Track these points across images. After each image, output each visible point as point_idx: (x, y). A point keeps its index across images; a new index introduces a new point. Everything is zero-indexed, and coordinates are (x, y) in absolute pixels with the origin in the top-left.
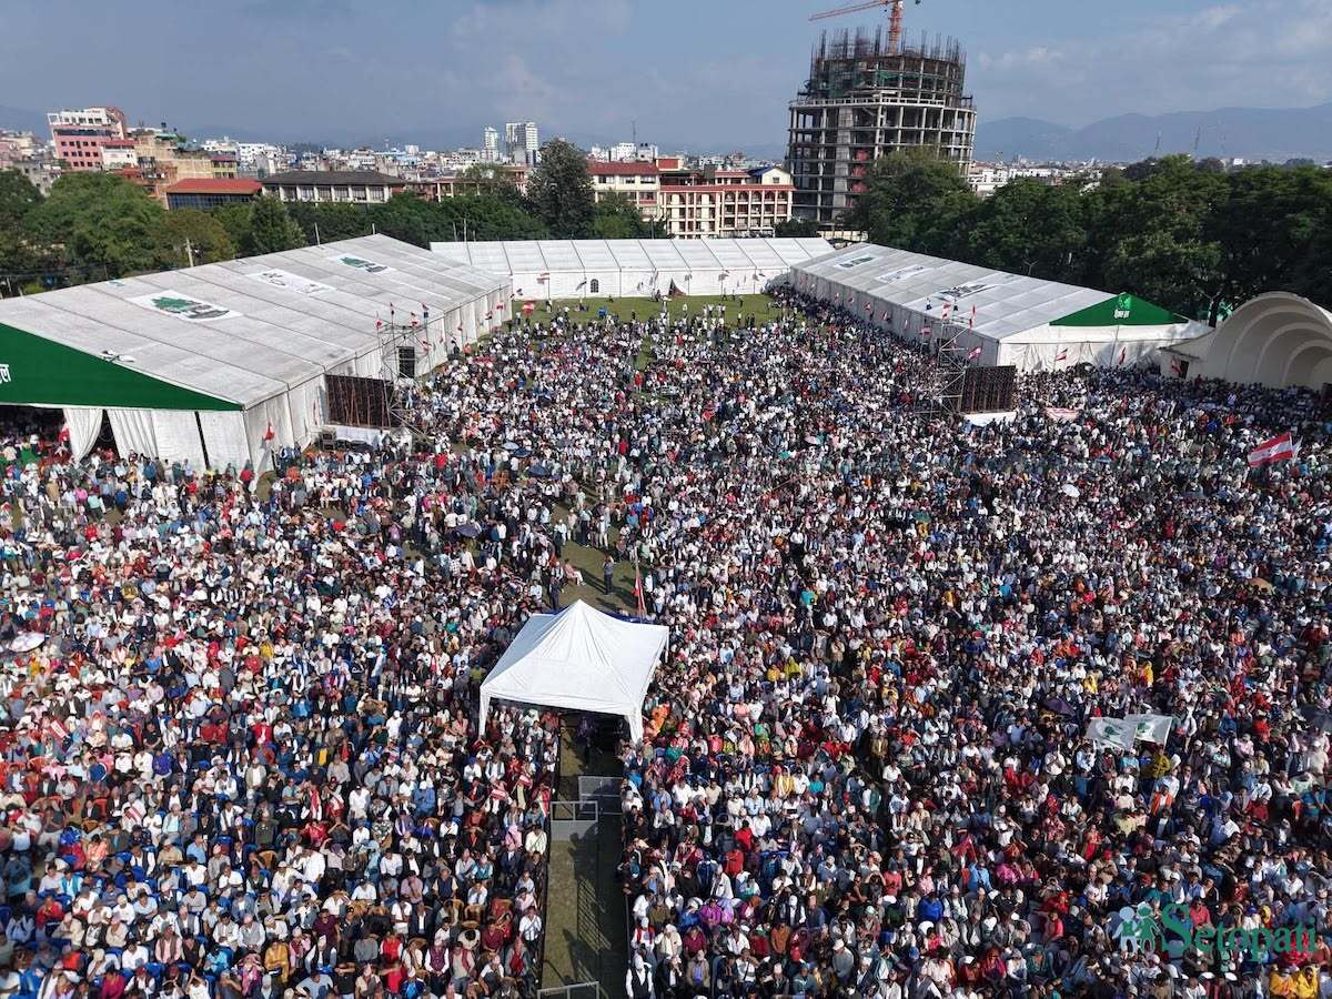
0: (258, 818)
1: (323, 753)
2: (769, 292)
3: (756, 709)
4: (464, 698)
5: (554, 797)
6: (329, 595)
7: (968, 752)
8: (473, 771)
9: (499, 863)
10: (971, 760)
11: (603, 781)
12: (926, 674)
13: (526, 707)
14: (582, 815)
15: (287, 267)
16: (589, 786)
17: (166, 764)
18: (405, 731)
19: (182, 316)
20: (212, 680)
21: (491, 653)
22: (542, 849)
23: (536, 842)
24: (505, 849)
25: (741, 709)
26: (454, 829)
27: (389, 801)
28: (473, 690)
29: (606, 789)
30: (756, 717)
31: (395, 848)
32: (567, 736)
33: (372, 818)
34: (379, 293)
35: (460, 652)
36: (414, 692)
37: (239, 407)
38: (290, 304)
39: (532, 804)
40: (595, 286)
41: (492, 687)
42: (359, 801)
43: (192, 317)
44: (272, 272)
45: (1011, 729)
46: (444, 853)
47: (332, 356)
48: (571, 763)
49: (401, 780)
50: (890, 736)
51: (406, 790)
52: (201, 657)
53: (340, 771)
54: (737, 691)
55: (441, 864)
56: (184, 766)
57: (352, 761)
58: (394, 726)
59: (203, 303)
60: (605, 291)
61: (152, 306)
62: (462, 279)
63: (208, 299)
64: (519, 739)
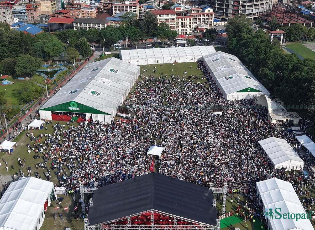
4: (145, 154)
8: (146, 160)
15: (103, 76)
16: (156, 161)
18: (141, 157)
21: (147, 150)
28: (146, 153)
36: (140, 153)
37: (110, 114)
41: (148, 153)
43: (97, 95)
47: (117, 101)
48: (154, 159)
58: (139, 156)
59: (97, 91)
61: (91, 94)
63: (97, 90)
64: (150, 157)
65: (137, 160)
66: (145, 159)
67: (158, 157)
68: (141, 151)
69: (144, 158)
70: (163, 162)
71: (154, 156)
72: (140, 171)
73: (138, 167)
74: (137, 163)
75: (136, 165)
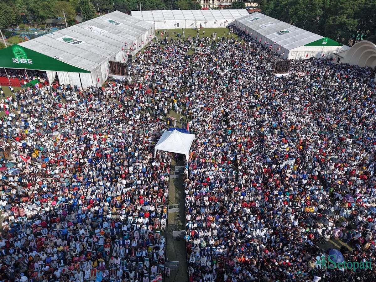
0: (111, 173)
1: (122, 160)
2: (228, 27)
3: (213, 153)
4: (151, 149)
5: (170, 170)
6: (118, 123)
7: (257, 163)
8: (154, 164)
9: (160, 183)
10: (257, 165)
11: (180, 167)
12: (251, 146)
13: (164, 152)
14: (176, 173)
15: (94, 25)
16: (177, 168)
17: (90, 161)
18: (139, 156)
19: (71, 43)
20: (96, 143)
22: (167, 180)
23: (167, 179)
24: (161, 180)
25: (209, 153)
26: (151, 176)
27: (138, 170)
28: (153, 147)
29: (181, 169)
30: (213, 154)
31: (139, 179)
32: (172, 157)
33: (134, 173)
34: (119, 33)
35: (149, 138)
36: (140, 146)
37: (89, 72)
38: (97, 38)
39: (166, 171)
40: (178, 25)
42: (131, 169)
43: (73, 44)
44: (90, 27)
45: (268, 159)
46: (149, 180)
47: (110, 55)
48: (174, 163)
49: (139, 166)
50: (241, 160)
51: (140, 168)
52: (92, 137)
53: (126, 163)
54: (209, 149)
55: (149, 182)
56: (94, 162)
57: (128, 161)
58: (136, 154)
59: (75, 39)
60: (181, 27)
61: (62, 41)
62: (141, 26)
63: (76, 38)
64: (163, 158)
65: (129, 166)
66: (150, 162)
67: (182, 157)
68: (142, 143)
69: (147, 161)
70: (195, 172)
71: (174, 154)
72: (132, 201)
73: (127, 186)
74: (127, 176)
75: (124, 182)
